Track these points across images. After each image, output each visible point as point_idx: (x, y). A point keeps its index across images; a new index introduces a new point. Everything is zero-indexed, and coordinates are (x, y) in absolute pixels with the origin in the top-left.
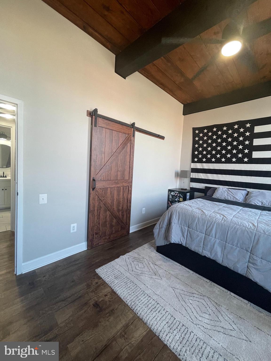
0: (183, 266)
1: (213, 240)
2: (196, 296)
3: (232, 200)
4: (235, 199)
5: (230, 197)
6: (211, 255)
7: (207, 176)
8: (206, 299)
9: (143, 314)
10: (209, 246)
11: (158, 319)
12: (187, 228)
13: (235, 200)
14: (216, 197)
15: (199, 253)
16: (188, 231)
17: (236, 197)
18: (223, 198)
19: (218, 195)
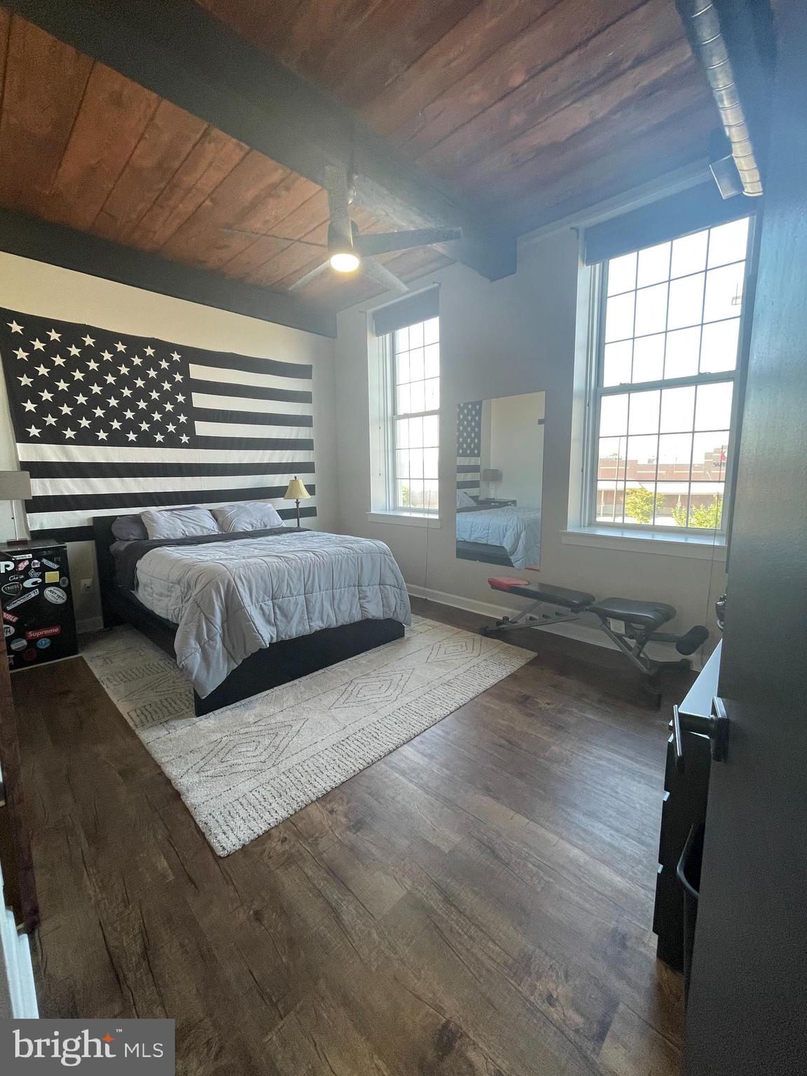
0: (275, 688)
1: (318, 596)
2: (350, 689)
3: (200, 534)
4: (204, 530)
5: (193, 527)
6: (323, 622)
7: (90, 486)
8: (356, 681)
9: (382, 749)
10: (317, 611)
11: (389, 732)
12: (270, 603)
13: (206, 533)
14: (162, 538)
15: (306, 633)
16: (276, 607)
17: (206, 526)
18: (179, 535)
19: (164, 530)
